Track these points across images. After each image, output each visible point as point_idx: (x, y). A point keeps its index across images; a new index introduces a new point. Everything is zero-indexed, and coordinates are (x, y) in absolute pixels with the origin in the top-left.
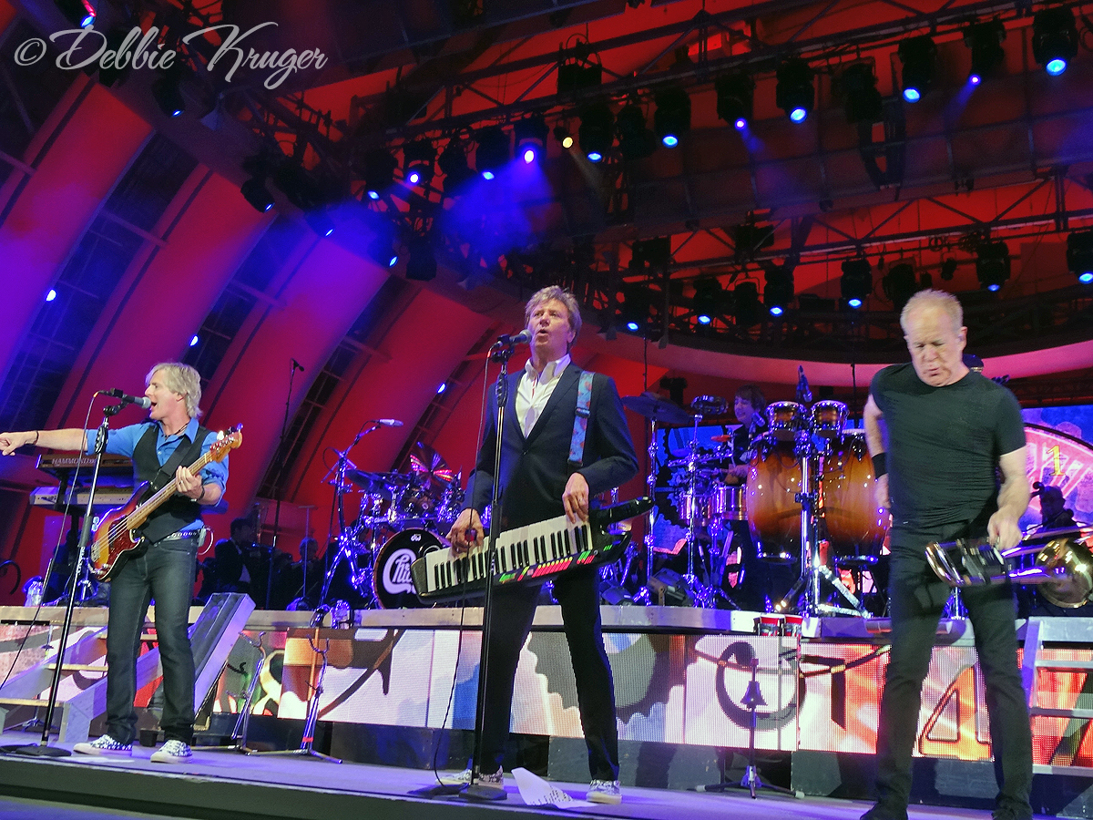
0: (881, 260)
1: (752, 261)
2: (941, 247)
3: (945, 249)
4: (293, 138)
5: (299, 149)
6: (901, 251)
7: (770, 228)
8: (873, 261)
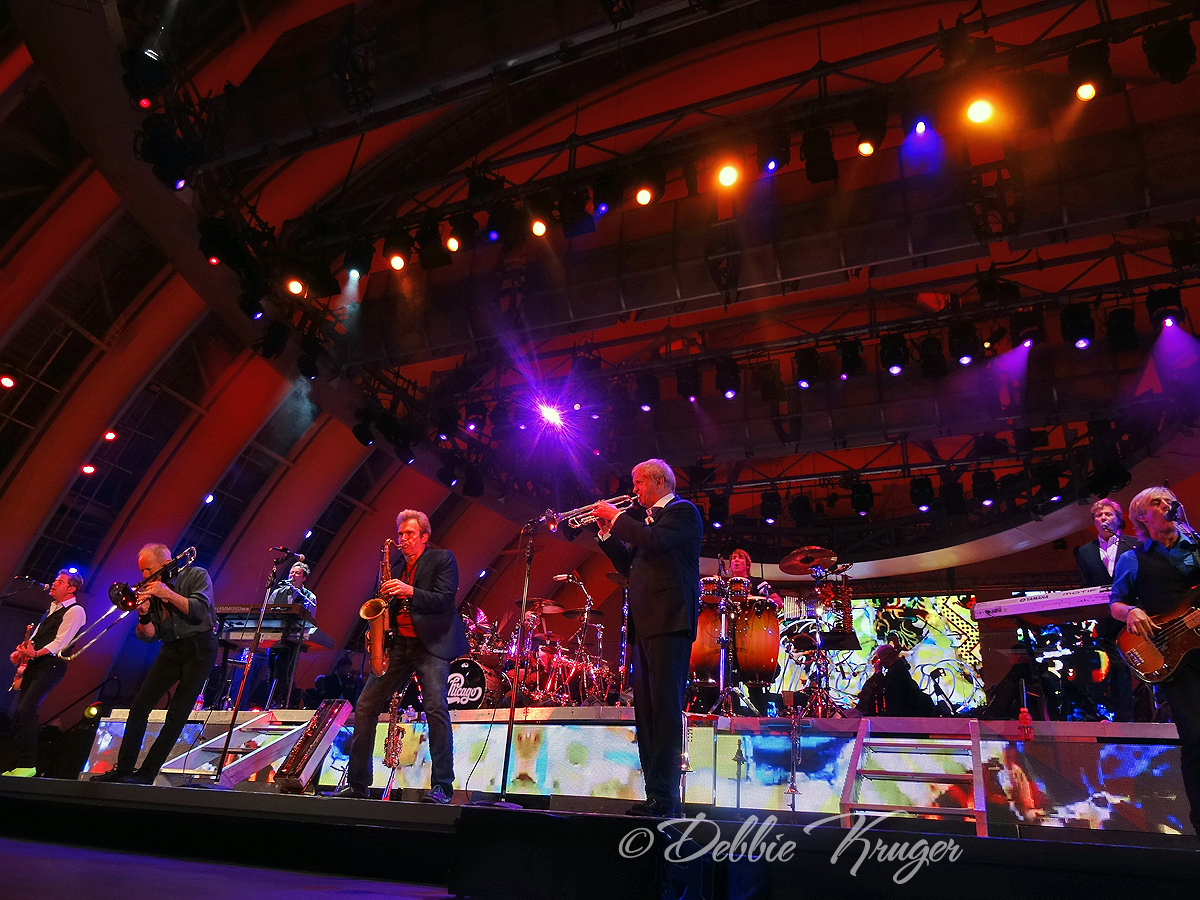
0: (788, 492)
1: (701, 491)
2: (827, 485)
3: (830, 486)
4: (391, 397)
5: (394, 405)
6: (801, 487)
7: (714, 469)
8: (782, 494)
